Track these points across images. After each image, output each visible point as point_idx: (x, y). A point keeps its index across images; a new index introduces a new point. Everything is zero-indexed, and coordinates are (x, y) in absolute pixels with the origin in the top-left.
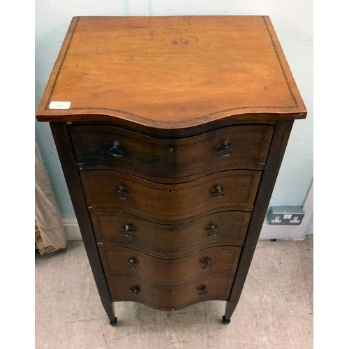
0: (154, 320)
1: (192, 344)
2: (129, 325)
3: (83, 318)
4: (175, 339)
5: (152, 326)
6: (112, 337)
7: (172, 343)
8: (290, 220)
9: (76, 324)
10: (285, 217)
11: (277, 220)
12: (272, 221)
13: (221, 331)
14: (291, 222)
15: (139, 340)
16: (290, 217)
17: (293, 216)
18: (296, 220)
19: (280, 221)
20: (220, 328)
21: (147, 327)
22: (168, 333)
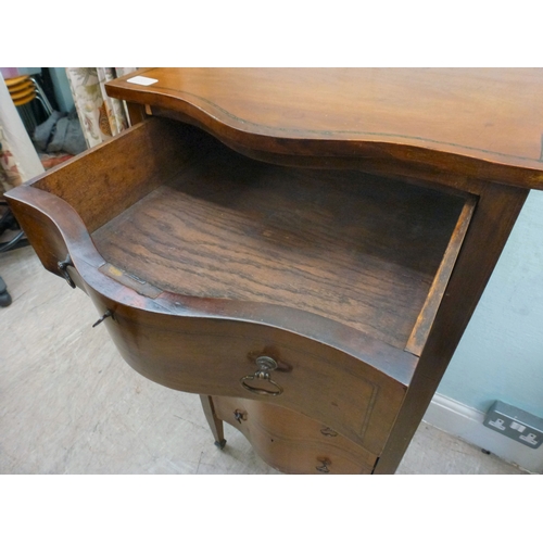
3: (194, 420)
6: (208, 461)
8: (520, 434)
9: (182, 423)
10: (514, 426)
11: (498, 424)
12: (491, 423)
14: (522, 437)
16: (522, 429)
17: (528, 431)
18: (530, 439)
19: (503, 429)
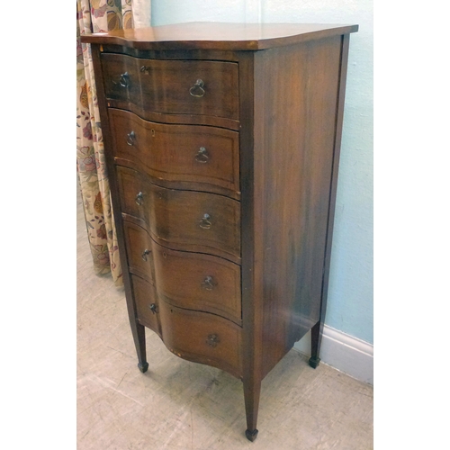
0: (181, 391)
1: (195, 434)
2: (154, 379)
3: (124, 351)
4: (183, 418)
5: (175, 394)
6: (131, 380)
7: (177, 420)
9: (114, 352)
13: (238, 443)
15: (151, 396)
20: (240, 440)
21: (169, 392)
22: (182, 408)
